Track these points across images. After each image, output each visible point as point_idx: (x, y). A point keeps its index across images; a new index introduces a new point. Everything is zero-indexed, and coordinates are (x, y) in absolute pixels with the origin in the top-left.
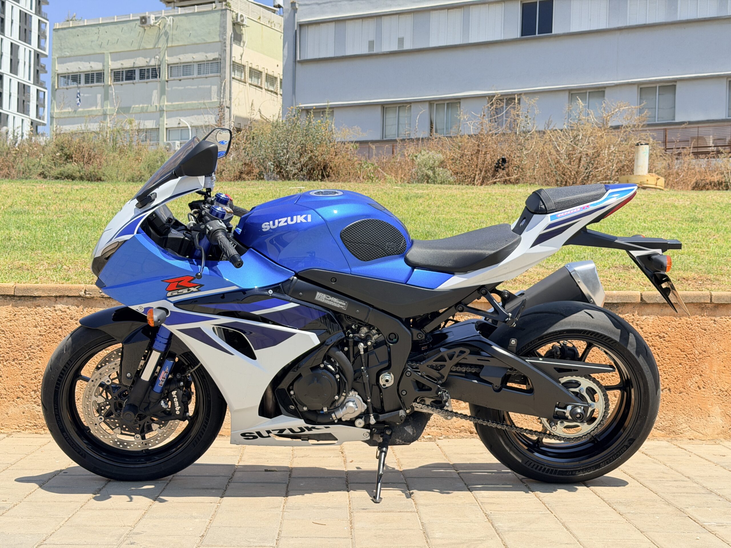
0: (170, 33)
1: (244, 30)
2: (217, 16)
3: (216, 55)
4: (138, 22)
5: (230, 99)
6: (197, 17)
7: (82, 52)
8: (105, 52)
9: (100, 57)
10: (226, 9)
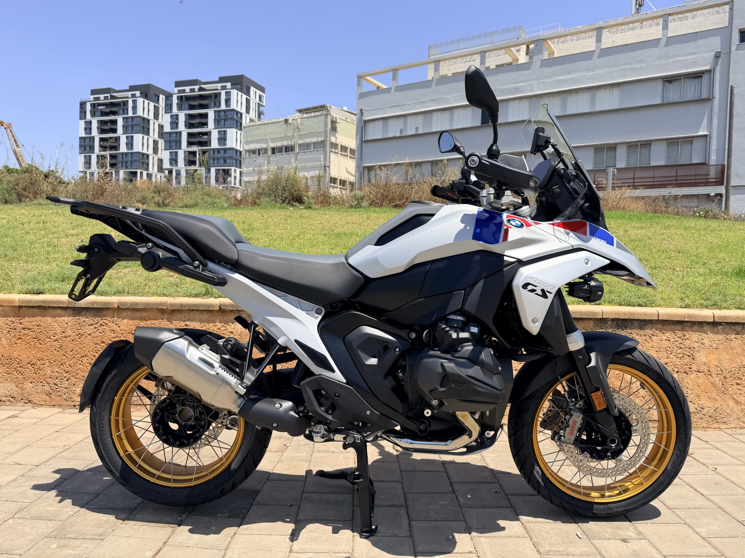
0: (300, 127)
1: (337, 125)
2: (323, 118)
3: (322, 139)
4: (284, 122)
5: (330, 162)
6: (313, 119)
7: (257, 138)
8: (268, 138)
9: (265, 141)
10: (327, 114)
